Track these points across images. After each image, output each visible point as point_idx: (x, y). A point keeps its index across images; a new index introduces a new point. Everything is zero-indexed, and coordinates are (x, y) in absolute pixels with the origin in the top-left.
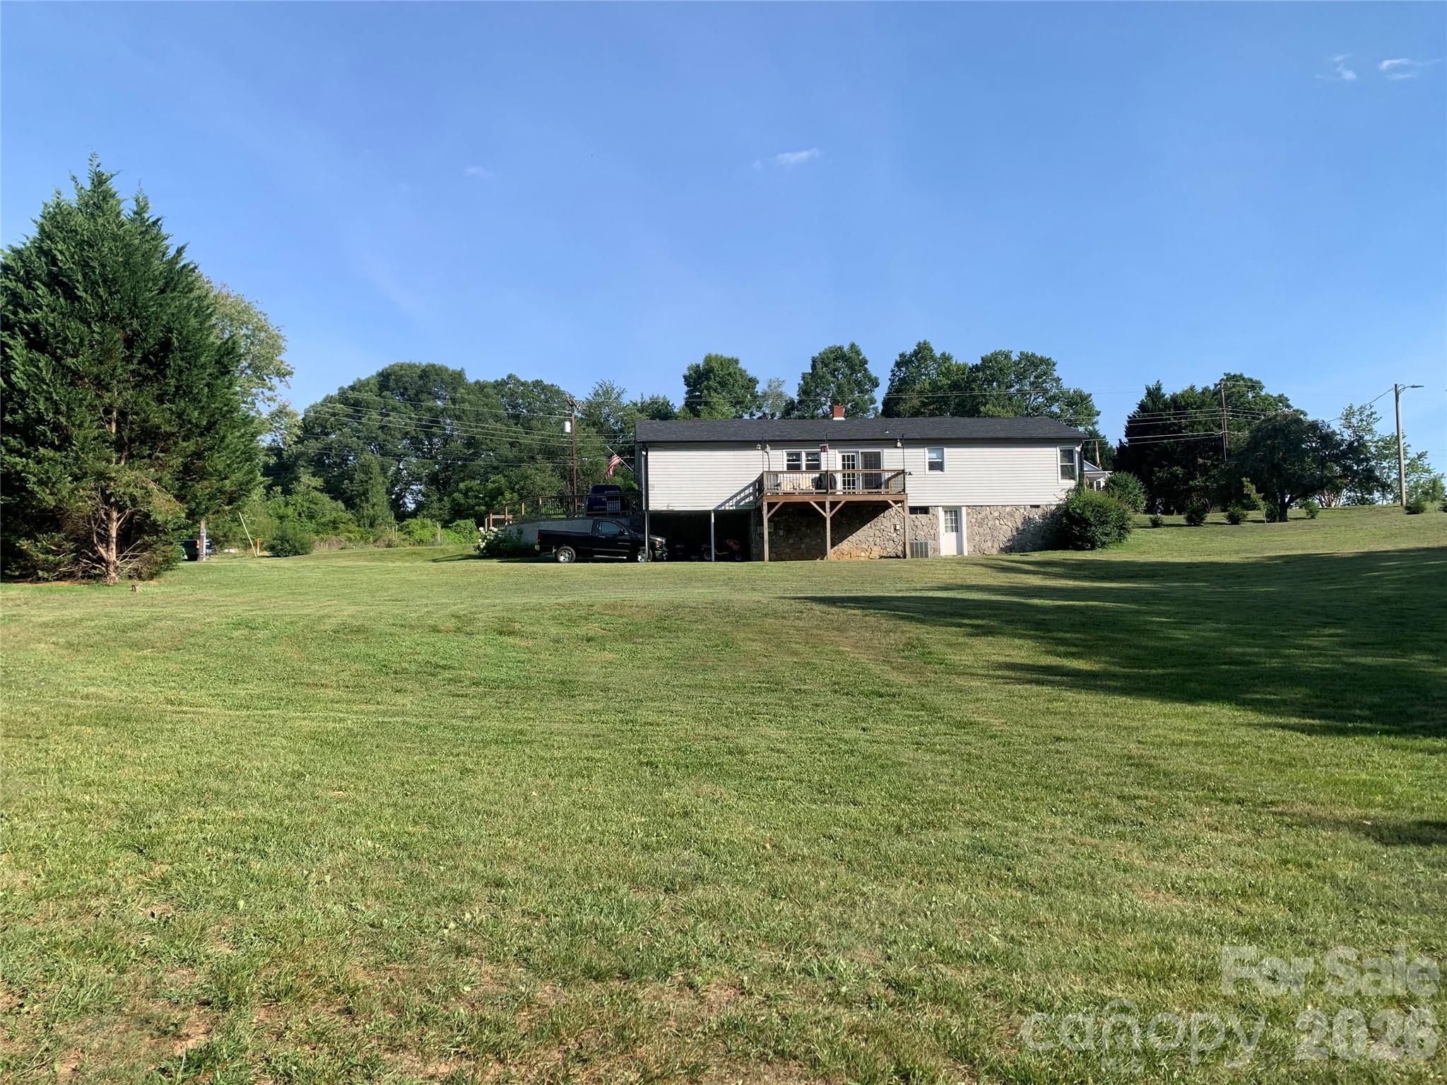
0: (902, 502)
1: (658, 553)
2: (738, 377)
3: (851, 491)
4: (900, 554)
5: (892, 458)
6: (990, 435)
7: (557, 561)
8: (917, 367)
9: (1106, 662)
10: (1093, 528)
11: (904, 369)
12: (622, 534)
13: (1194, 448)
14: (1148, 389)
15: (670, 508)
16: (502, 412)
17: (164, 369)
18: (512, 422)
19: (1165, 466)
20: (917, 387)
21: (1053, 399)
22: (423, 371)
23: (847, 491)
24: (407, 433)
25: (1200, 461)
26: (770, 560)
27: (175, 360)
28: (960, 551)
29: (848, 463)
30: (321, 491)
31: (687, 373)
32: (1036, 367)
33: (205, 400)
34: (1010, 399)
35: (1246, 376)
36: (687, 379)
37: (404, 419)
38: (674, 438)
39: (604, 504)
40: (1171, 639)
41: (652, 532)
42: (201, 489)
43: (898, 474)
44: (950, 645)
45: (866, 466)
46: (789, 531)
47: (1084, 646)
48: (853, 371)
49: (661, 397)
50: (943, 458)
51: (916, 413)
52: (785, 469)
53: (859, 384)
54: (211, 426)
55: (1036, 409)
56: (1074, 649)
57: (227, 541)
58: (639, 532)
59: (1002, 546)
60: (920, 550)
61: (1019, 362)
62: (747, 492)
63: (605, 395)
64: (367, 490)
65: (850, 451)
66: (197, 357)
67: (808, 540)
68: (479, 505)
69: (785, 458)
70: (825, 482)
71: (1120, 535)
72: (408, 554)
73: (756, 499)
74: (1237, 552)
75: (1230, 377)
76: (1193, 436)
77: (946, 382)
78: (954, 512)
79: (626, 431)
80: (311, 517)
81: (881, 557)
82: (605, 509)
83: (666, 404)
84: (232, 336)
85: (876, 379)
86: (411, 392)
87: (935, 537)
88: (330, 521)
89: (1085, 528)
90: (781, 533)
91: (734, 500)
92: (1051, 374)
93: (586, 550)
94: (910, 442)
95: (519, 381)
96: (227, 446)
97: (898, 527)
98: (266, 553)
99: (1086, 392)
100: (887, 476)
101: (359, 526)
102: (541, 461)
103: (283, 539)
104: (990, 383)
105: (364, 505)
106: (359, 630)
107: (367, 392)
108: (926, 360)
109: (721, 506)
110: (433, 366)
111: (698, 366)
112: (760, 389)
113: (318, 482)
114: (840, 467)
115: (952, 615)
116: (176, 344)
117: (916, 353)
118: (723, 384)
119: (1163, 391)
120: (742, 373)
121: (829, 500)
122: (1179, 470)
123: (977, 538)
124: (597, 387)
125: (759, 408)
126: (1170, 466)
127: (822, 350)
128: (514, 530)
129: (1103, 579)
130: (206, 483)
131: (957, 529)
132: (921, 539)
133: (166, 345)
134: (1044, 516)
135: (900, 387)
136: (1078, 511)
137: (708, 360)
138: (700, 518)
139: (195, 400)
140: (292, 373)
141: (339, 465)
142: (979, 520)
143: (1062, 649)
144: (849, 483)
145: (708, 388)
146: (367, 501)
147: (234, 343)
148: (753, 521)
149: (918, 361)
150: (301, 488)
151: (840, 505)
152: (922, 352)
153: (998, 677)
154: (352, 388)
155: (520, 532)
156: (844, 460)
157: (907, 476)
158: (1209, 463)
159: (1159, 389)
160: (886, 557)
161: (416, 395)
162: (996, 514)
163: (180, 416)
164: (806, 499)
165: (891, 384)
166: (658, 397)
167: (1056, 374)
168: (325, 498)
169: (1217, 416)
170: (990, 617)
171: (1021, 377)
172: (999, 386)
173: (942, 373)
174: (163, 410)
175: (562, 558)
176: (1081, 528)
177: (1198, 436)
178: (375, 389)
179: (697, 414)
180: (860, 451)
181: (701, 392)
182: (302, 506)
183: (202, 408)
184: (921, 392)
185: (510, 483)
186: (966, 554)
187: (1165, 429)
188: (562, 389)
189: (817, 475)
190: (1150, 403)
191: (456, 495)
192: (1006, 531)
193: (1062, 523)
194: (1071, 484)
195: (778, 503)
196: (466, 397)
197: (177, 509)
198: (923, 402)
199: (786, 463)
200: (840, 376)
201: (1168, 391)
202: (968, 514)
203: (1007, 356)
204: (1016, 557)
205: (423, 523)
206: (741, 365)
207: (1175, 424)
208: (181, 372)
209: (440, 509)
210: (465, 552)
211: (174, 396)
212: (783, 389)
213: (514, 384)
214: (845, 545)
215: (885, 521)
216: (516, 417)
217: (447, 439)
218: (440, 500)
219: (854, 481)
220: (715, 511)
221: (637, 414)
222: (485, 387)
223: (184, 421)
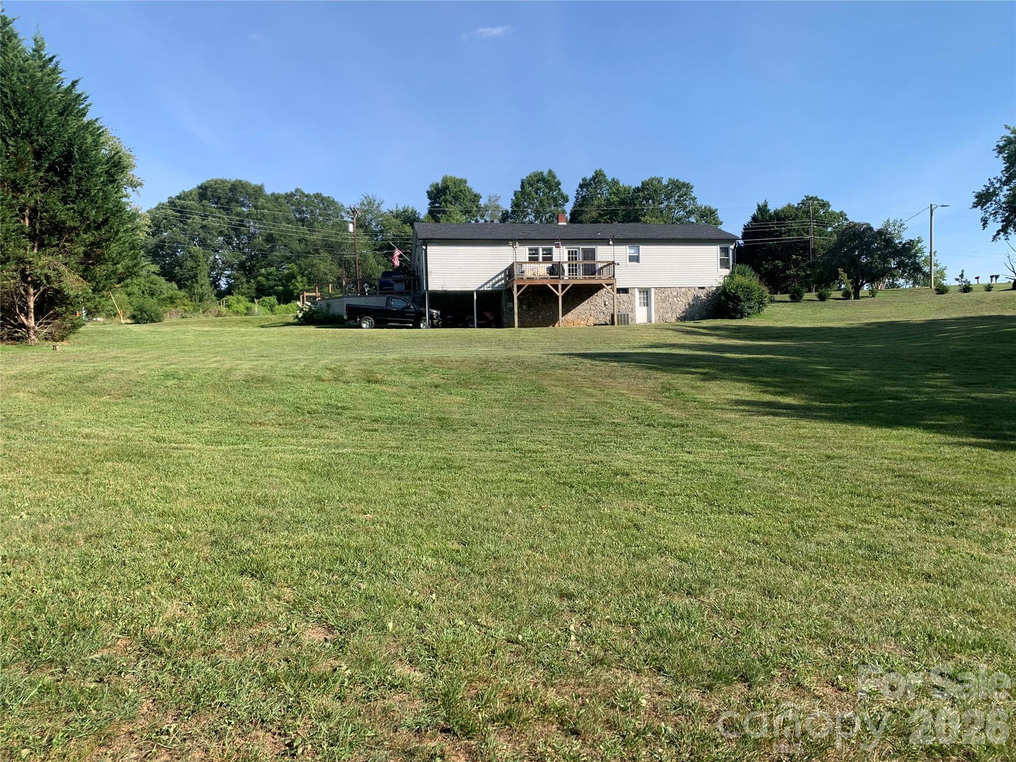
0: (611, 285)
1: (435, 321)
2: (467, 194)
3: (574, 276)
4: (608, 322)
5: (604, 253)
6: (671, 236)
7: (360, 327)
8: (595, 188)
9: (807, 399)
10: (742, 303)
11: (585, 189)
12: (409, 307)
13: (790, 247)
14: (759, 206)
15: (445, 289)
16: (291, 216)
17: (67, 176)
18: (300, 224)
19: (769, 260)
20: (596, 203)
21: (690, 213)
22: (233, 185)
23: (571, 276)
24: (221, 232)
25: (794, 257)
26: (519, 327)
27: (76, 170)
28: (649, 320)
29: (572, 256)
30: (158, 275)
31: (430, 190)
32: (680, 189)
33: (100, 201)
34: (661, 212)
35: (819, 198)
36: (430, 195)
37: (218, 221)
38: (445, 236)
39: (392, 285)
40: (841, 381)
41: (431, 307)
42: (100, 271)
43: (609, 265)
44: (693, 388)
45: (585, 259)
46: (530, 306)
47: (785, 387)
48: (551, 190)
49: (411, 207)
50: (639, 253)
51: (596, 221)
52: (527, 260)
53: (555, 199)
54: (106, 221)
55: (679, 220)
56: (780, 390)
57: (97, 312)
58: (422, 307)
59: (678, 316)
60: (624, 319)
61: (668, 186)
62: (500, 277)
63: (370, 204)
64: (197, 274)
65: (573, 248)
66: (93, 168)
67: (543, 313)
68: (278, 286)
69: (527, 252)
70: (556, 270)
71: (760, 307)
72: (241, 322)
73: (507, 283)
74: (842, 320)
75: (809, 199)
76: (789, 239)
77: (616, 199)
78: (646, 292)
79: (385, 231)
80: (152, 295)
81: (595, 325)
82: (393, 289)
83: (414, 213)
84: (118, 152)
85: (567, 196)
86: (223, 201)
87: (633, 310)
88: (168, 298)
89: (737, 303)
90: (524, 307)
91: (491, 283)
92: (690, 195)
93: (382, 319)
94: (619, 241)
95: (304, 194)
96: (120, 239)
97: (607, 303)
98: (129, 321)
99: (714, 207)
100: (600, 265)
101: (191, 301)
102: (324, 254)
103: (141, 310)
104: (647, 200)
105: (195, 285)
106: (263, 380)
107: (190, 200)
108: (601, 183)
109: (481, 287)
110: (240, 181)
111: (437, 185)
112: (482, 202)
113: (156, 268)
114: (566, 259)
115: (680, 365)
116: (77, 156)
117: (594, 178)
118: (456, 198)
119: (769, 207)
120: (470, 190)
121: (560, 283)
122: (779, 263)
123: (661, 311)
124: (364, 198)
125: (482, 216)
126: (774, 260)
127: (528, 174)
128: (324, 304)
129: (758, 339)
130: (103, 267)
131: (647, 304)
132: (623, 312)
133: (68, 157)
134: (707, 295)
135: (582, 203)
136: (733, 291)
137: (445, 180)
138: (466, 296)
139: (93, 201)
140: (143, 185)
141: (170, 256)
142: (663, 298)
143: (771, 389)
144: (573, 270)
145: (446, 201)
146: (197, 282)
147: (120, 158)
148: (504, 298)
149: (595, 183)
150: (143, 273)
151: (569, 287)
152: (598, 178)
153: (743, 411)
154: (179, 198)
155: (329, 305)
156: (569, 254)
157: (616, 266)
158: (800, 258)
159: (766, 206)
160: (599, 325)
161: (228, 203)
162: (675, 293)
163: (81, 213)
164: (545, 282)
165: (576, 201)
166: (408, 207)
167: (693, 195)
168: (162, 280)
169: (805, 225)
170: (710, 366)
171: (668, 197)
172: (654, 203)
173: (614, 193)
174: (68, 210)
175: (364, 325)
176: (734, 303)
177: (793, 239)
178: (196, 199)
179: (437, 220)
180: (581, 247)
181: (440, 204)
182: (145, 286)
183: (98, 208)
184: (599, 206)
185: (301, 269)
186: (653, 322)
187: (770, 234)
188: (336, 200)
189: (550, 265)
190: (760, 216)
191: (260, 278)
192: (681, 306)
193: (720, 300)
194: (727, 272)
195: (524, 285)
196: (265, 205)
197: (85, 286)
198: (600, 214)
199: (528, 256)
200: (541, 194)
201: (772, 208)
202: (655, 293)
203: (659, 181)
204: (691, 323)
205: (238, 299)
206: (469, 184)
207: (777, 231)
208: (81, 179)
209: (249, 289)
210: (285, 320)
211: (76, 198)
212: (499, 203)
213: (300, 196)
214: (570, 316)
215: (598, 298)
216: (302, 220)
217: (252, 237)
218: (248, 282)
219: (576, 269)
220: (477, 291)
221: (393, 219)
222: (279, 198)
223: (83, 218)
